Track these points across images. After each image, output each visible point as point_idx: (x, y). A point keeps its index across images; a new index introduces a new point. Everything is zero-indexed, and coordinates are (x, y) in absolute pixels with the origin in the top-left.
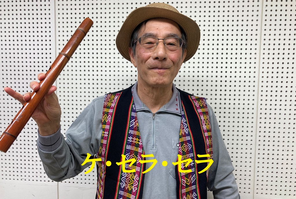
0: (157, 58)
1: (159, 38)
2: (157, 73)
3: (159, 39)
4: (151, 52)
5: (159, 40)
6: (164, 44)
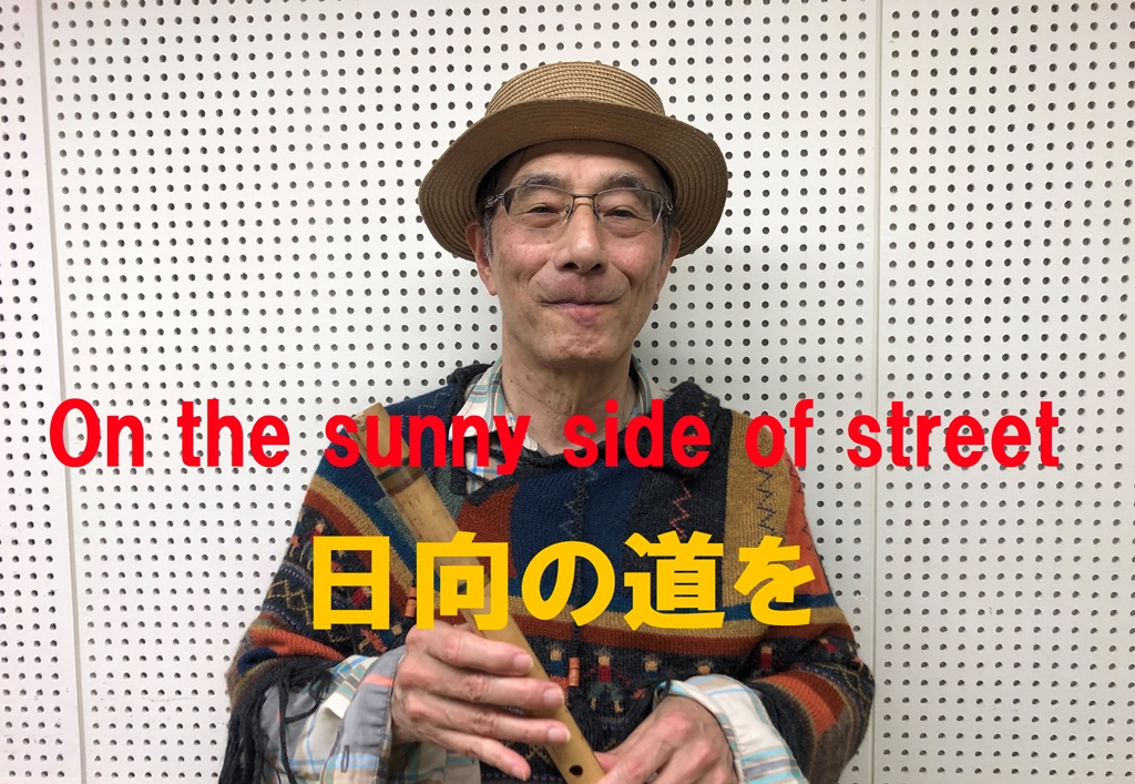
0: (569, 266)
1: (577, 192)
2: (572, 317)
3: (575, 197)
4: (549, 242)
5: (577, 200)
6: (594, 212)
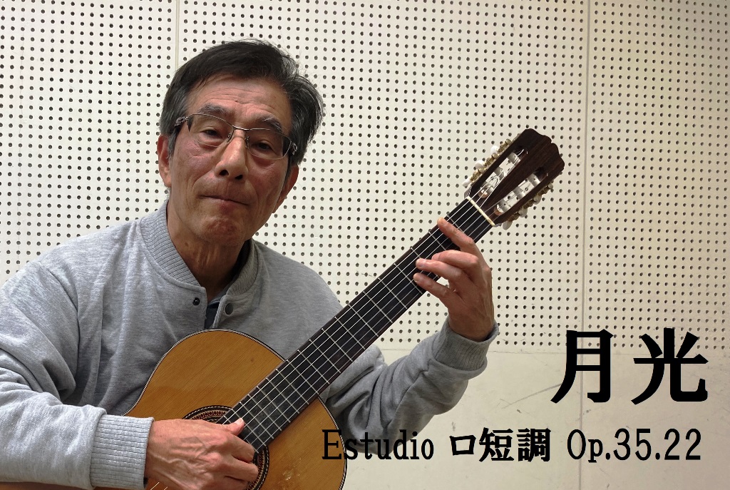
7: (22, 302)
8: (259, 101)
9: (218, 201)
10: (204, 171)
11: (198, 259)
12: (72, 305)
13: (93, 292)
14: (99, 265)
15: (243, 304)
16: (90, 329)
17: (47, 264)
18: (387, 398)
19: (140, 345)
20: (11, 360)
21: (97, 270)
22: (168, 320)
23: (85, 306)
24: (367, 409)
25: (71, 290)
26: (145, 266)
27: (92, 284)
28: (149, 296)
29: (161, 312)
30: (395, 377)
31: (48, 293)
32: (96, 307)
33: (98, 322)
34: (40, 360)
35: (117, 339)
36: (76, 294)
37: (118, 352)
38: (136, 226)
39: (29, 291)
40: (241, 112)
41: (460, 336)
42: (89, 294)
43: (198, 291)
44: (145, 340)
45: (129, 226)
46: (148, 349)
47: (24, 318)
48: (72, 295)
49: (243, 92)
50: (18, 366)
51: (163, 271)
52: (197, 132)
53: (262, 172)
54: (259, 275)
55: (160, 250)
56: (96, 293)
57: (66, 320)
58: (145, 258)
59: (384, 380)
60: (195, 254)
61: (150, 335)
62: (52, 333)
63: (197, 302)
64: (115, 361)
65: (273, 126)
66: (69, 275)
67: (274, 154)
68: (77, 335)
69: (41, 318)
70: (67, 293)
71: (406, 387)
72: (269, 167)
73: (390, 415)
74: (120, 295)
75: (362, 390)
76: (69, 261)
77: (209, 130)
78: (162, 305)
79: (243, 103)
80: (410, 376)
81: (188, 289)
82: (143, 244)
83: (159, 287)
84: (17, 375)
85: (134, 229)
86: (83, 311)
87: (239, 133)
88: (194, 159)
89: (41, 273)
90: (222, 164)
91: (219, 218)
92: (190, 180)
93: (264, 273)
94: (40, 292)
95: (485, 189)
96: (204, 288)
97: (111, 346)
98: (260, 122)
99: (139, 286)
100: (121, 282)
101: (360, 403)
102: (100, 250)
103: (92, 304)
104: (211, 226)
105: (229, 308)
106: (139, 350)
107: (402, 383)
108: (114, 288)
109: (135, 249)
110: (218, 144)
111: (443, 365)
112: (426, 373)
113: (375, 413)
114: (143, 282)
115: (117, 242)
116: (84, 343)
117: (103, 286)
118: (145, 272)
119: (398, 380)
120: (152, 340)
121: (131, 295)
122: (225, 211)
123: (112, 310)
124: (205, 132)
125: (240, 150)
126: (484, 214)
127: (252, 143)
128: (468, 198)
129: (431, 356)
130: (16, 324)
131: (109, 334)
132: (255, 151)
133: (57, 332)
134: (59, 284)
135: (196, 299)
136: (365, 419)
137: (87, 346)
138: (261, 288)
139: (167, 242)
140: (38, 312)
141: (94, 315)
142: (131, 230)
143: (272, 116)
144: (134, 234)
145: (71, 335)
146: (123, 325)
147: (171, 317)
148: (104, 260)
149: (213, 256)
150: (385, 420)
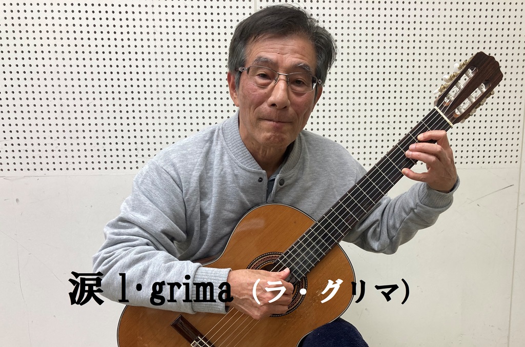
7: (146, 190)
8: (294, 52)
9: (271, 123)
10: (260, 103)
11: (260, 152)
12: (179, 190)
13: (192, 180)
14: (196, 160)
15: (291, 177)
16: (192, 204)
17: (161, 163)
18: (391, 223)
19: (225, 210)
20: (141, 232)
21: (194, 165)
22: (242, 192)
23: (187, 190)
24: (378, 230)
25: (177, 180)
26: (226, 158)
27: (191, 175)
28: (229, 178)
29: (238, 189)
30: (396, 210)
31: (162, 183)
32: (194, 190)
33: (197, 199)
34: (160, 230)
35: (210, 207)
36: (181, 182)
37: (211, 216)
38: (219, 130)
39: (151, 183)
40: (282, 61)
41: (436, 191)
42: (189, 182)
43: (261, 173)
44: (228, 207)
45: (215, 130)
46: (231, 212)
47: (148, 202)
48: (179, 183)
49: (283, 46)
50: (146, 234)
51: (237, 161)
52: (253, 75)
53: (299, 100)
54: (301, 155)
55: (235, 147)
56: (194, 180)
57: (175, 200)
58: (226, 152)
59: (389, 211)
60: (259, 149)
61: (231, 203)
62: (167, 210)
63: (261, 180)
64: (210, 221)
65: (304, 69)
66: (175, 170)
67: (306, 87)
68: (184, 208)
69: (159, 200)
70: (175, 182)
71: (403, 218)
72: (304, 96)
73: (393, 233)
74: (211, 177)
75: (374, 220)
76: (175, 161)
77: (262, 74)
78: (238, 183)
79: (283, 55)
80: (405, 211)
81: (254, 173)
82: (224, 143)
83: (236, 172)
84: (146, 241)
85: (218, 132)
86: (186, 194)
87: (282, 77)
88: (253, 95)
89: (158, 170)
90: (272, 99)
91: (273, 134)
92: (251, 108)
93: (305, 153)
94: (158, 183)
95: (448, 98)
96: (264, 171)
97: (207, 212)
98: (295, 68)
99: (222, 172)
100: (211, 169)
101: (374, 227)
102: (196, 150)
103: (192, 188)
104: (268, 139)
105: (282, 182)
106: (226, 213)
107: (400, 216)
108: (207, 173)
109: (219, 147)
110: (269, 84)
111: (426, 206)
112: (415, 210)
113: (384, 233)
114: (224, 169)
115: (207, 142)
116: (189, 212)
117: (199, 175)
118: (226, 163)
119: (398, 212)
120: (233, 206)
121: (218, 179)
122: (276, 129)
123: (207, 188)
124: (259, 75)
125: (284, 90)
126: (446, 118)
127: (292, 81)
128: (436, 107)
129: (418, 201)
130: (143, 207)
131: (205, 204)
132: (293, 86)
133: (170, 208)
134: (169, 177)
135: (260, 178)
136: (378, 235)
137: (191, 214)
138: (303, 164)
139: (239, 142)
140: (157, 196)
141: (193, 196)
142: (216, 133)
143: (303, 62)
144: (218, 136)
145: (180, 209)
146: (213, 198)
147: (244, 190)
148: (199, 156)
149: (270, 152)
150: (390, 235)
